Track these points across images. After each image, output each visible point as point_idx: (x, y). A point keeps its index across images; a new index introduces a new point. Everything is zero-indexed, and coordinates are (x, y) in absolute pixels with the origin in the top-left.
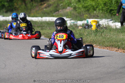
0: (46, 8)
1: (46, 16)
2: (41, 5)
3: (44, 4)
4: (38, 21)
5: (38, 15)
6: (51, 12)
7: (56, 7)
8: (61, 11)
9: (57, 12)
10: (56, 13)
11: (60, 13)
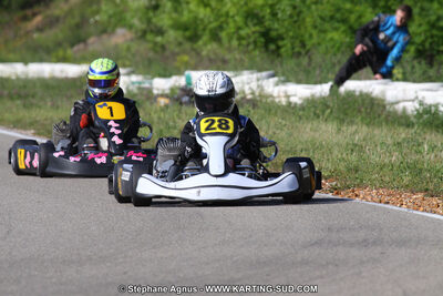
0: (40, 29)
1: (41, 60)
2: (25, 19)
3: (35, 15)
4: (14, 77)
5: (11, 56)
6: (59, 45)
7: (78, 26)
8: (93, 43)
9: (81, 46)
10: (76, 48)
11: (91, 48)
